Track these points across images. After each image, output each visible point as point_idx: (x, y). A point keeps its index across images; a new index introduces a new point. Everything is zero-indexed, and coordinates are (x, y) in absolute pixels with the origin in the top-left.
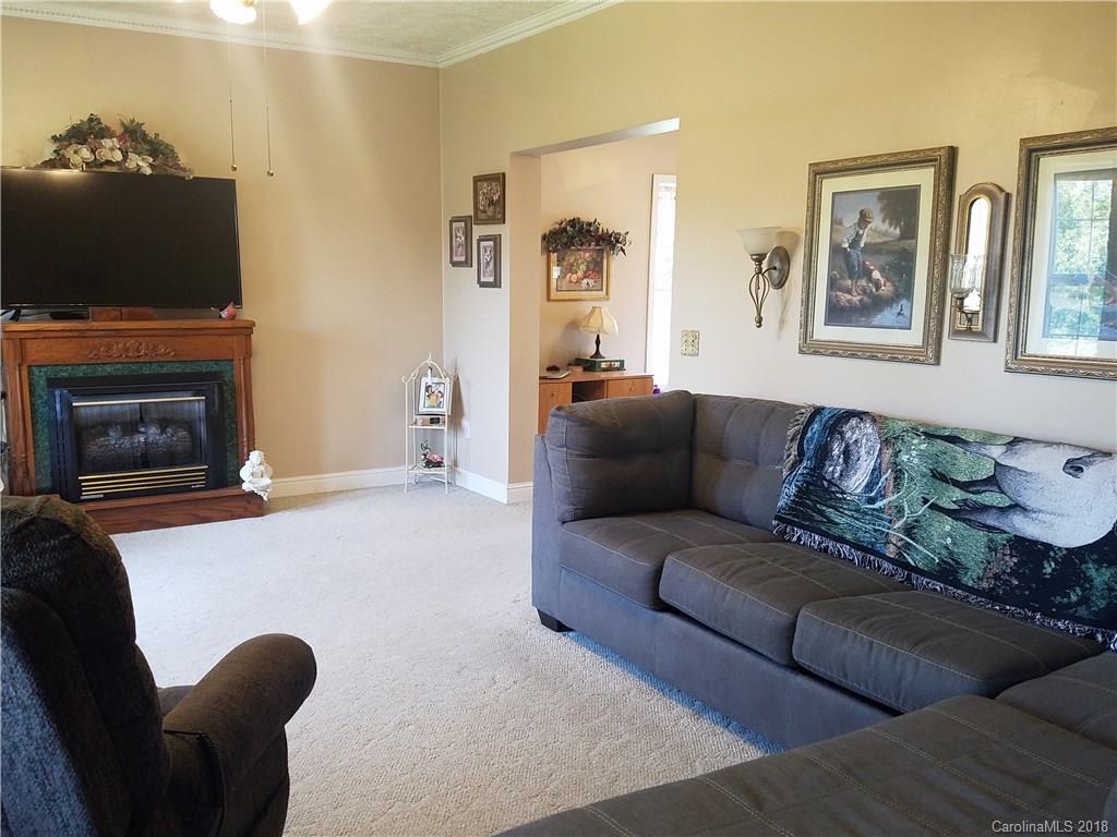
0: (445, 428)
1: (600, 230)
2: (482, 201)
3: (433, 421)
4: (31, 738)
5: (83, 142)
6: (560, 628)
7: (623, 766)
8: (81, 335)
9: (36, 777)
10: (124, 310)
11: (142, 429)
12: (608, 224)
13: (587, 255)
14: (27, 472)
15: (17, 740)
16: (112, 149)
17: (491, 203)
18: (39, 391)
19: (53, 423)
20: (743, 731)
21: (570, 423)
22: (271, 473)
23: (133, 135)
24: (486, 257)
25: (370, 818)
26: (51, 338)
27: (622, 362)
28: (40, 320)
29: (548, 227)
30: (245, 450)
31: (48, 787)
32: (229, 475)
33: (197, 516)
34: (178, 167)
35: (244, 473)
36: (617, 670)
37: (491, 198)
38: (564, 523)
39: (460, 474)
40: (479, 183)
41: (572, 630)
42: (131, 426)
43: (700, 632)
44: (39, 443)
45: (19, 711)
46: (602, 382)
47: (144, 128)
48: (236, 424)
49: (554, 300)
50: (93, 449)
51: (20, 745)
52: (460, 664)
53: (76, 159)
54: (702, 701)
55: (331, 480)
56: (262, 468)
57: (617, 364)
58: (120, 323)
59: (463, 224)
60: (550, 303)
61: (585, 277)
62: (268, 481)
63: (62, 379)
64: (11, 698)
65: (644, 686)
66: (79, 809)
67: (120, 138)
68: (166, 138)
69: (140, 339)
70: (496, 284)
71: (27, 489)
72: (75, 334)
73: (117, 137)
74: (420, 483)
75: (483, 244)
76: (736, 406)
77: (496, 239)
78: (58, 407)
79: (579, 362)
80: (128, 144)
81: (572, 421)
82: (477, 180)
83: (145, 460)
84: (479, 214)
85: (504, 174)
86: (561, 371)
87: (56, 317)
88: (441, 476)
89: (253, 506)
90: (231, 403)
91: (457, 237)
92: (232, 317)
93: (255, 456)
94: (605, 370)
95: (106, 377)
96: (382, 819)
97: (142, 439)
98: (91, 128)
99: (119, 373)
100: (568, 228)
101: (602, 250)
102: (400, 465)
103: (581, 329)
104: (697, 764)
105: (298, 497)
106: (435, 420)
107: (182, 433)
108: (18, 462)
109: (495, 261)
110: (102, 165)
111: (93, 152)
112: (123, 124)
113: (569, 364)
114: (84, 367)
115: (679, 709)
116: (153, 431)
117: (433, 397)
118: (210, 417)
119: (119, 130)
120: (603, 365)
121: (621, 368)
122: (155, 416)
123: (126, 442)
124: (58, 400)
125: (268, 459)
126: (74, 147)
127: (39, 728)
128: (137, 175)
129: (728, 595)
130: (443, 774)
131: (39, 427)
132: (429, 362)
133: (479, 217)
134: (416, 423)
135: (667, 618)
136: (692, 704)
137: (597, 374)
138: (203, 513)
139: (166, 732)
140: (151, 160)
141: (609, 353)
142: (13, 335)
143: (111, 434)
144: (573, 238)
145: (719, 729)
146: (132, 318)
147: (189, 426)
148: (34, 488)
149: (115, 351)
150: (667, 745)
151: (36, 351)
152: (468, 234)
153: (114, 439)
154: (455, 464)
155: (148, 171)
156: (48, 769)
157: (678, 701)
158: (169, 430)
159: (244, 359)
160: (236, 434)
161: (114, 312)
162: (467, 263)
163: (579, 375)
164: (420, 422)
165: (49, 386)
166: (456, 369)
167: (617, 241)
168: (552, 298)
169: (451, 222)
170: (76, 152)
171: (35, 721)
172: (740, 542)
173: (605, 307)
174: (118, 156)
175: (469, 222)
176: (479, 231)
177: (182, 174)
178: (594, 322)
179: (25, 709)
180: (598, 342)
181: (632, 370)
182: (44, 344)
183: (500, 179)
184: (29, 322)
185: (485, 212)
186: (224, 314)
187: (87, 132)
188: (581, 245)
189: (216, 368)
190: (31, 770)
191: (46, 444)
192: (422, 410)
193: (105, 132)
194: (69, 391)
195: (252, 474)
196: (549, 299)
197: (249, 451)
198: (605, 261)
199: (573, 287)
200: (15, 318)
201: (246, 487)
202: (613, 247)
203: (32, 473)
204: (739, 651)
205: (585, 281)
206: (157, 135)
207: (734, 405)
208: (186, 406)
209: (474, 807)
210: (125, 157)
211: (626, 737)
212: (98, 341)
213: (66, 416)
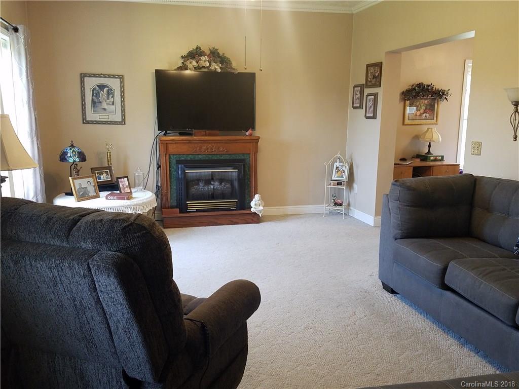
0: (344, 188)
1: (434, 89)
2: (370, 76)
3: (338, 184)
4: (124, 318)
5: (193, 58)
6: (393, 292)
7: (416, 366)
8: (190, 142)
9: (127, 334)
10: (207, 132)
11: (212, 183)
12: (438, 85)
13: (426, 101)
14: (167, 199)
15: (119, 318)
16: (205, 61)
17: (374, 77)
18: (173, 165)
19: (178, 179)
20: (485, 357)
21: (402, 189)
22: (264, 204)
23: (215, 55)
24: (370, 104)
25: (287, 370)
26: (178, 143)
27: (443, 157)
28: (174, 136)
29: (405, 87)
30: (253, 193)
31: (131, 340)
32: (246, 204)
33: (232, 221)
34: (232, 68)
35: (252, 204)
36: (421, 317)
37: (374, 75)
38: (396, 239)
39: (351, 210)
40: (369, 68)
41: (399, 294)
42: (208, 182)
43: (465, 303)
44: (172, 187)
45: (119, 306)
46: (430, 167)
47: (218, 51)
48: (250, 182)
49: (406, 125)
50: (193, 190)
51: (120, 320)
52: (339, 303)
53: (190, 66)
54: (465, 339)
55: (290, 209)
56: (260, 202)
57: (440, 158)
58: (205, 137)
59: (360, 88)
60: (404, 126)
61: (425, 113)
62: (262, 208)
63: (182, 160)
64: (116, 300)
65: (434, 327)
66: (143, 350)
67: (209, 56)
68: (227, 55)
69: (213, 144)
70: (374, 117)
71: (167, 206)
72: (188, 141)
73: (207, 55)
74: (331, 213)
75: (369, 97)
76: (499, 183)
77: (376, 95)
78: (180, 173)
79: (418, 156)
80: (211, 58)
81: (403, 188)
82: (368, 66)
83: (213, 196)
84: (368, 82)
85: (381, 63)
86: (407, 161)
87: (181, 134)
88: (342, 211)
89: (255, 219)
90: (248, 173)
91: (356, 94)
92: (251, 135)
93: (257, 197)
94: (432, 161)
95: (199, 160)
96: (292, 371)
97: (212, 187)
98: (197, 52)
99: (204, 159)
100: (416, 88)
101: (435, 99)
102: (321, 204)
103: (420, 139)
104: (457, 370)
105: (275, 216)
106: (339, 183)
107: (228, 185)
108: (164, 194)
109: (374, 105)
110: (201, 68)
111: (197, 62)
112: (210, 49)
113: (413, 158)
114: (191, 156)
115: (451, 341)
116: (217, 183)
117: (339, 172)
118: (239, 179)
119: (208, 52)
120: (432, 158)
121: (442, 159)
122: (217, 177)
123: (206, 188)
124: (180, 169)
125: (262, 198)
126: (190, 60)
127: (127, 313)
128: (215, 72)
129: (482, 286)
130: (324, 355)
131: (172, 180)
132: (338, 155)
133: (368, 85)
134: (330, 185)
135: (448, 294)
136: (459, 339)
137: (428, 163)
138: (235, 220)
139: (185, 319)
140: (220, 65)
141: (436, 152)
142: (163, 142)
143: (200, 184)
144: (419, 93)
145: (472, 354)
146: (210, 135)
147: (231, 182)
148: (170, 205)
149: (203, 150)
150: (442, 358)
151: (173, 149)
152: (362, 92)
153: (201, 187)
154: (349, 205)
155: (219, 70)
156: (131, 332)
157: (452, 337)
158: (223, 183)
159: (255, 153)
160: (250, 186)
161: (203, 132)
162: (360, 107)
163: (418, 163)
164: (332, 184)
165: (177, 163)
166: (352, 159)
167: (443, 94)
168: (405, 123)
169: (354, 87)
170: (190, 63)
171: (125, 311)
172: (494, 257)
173: (435, 129)
174: (207, 64)
175: (362, 87)
176: (367, 91)
177: (233, 71)
178: (428, 136)
179: (121, 305)
180: (430, 146)
181: (448, 161)
182: (175, 146)
183: (379, 65)
184: (171, 136)
185: (371, 82)
186: (247, 133)
187: (195, 54)
188: (423, 96)
189: (243, 157)
190: (125, 331)
191: (175, 187)
192: (333, 178)
193: (202, 54)
194: (184, 166)
195: (255, 205)
196: (403, 124)
197: (255, 194)
198: (436, 104)
199: (418, 118)
200: (165, 135)
201: (253, 210)
202: (441, 97)
203: (169, 200)
204: (487, 316)
205: (425, 115)
206: (223, 54)
207: (498, 183)
208: (230, 173)
209: (336, 374)
210: (210, 64)
211: (420, 351)
212: (196, 145)
213: (183, 176)
